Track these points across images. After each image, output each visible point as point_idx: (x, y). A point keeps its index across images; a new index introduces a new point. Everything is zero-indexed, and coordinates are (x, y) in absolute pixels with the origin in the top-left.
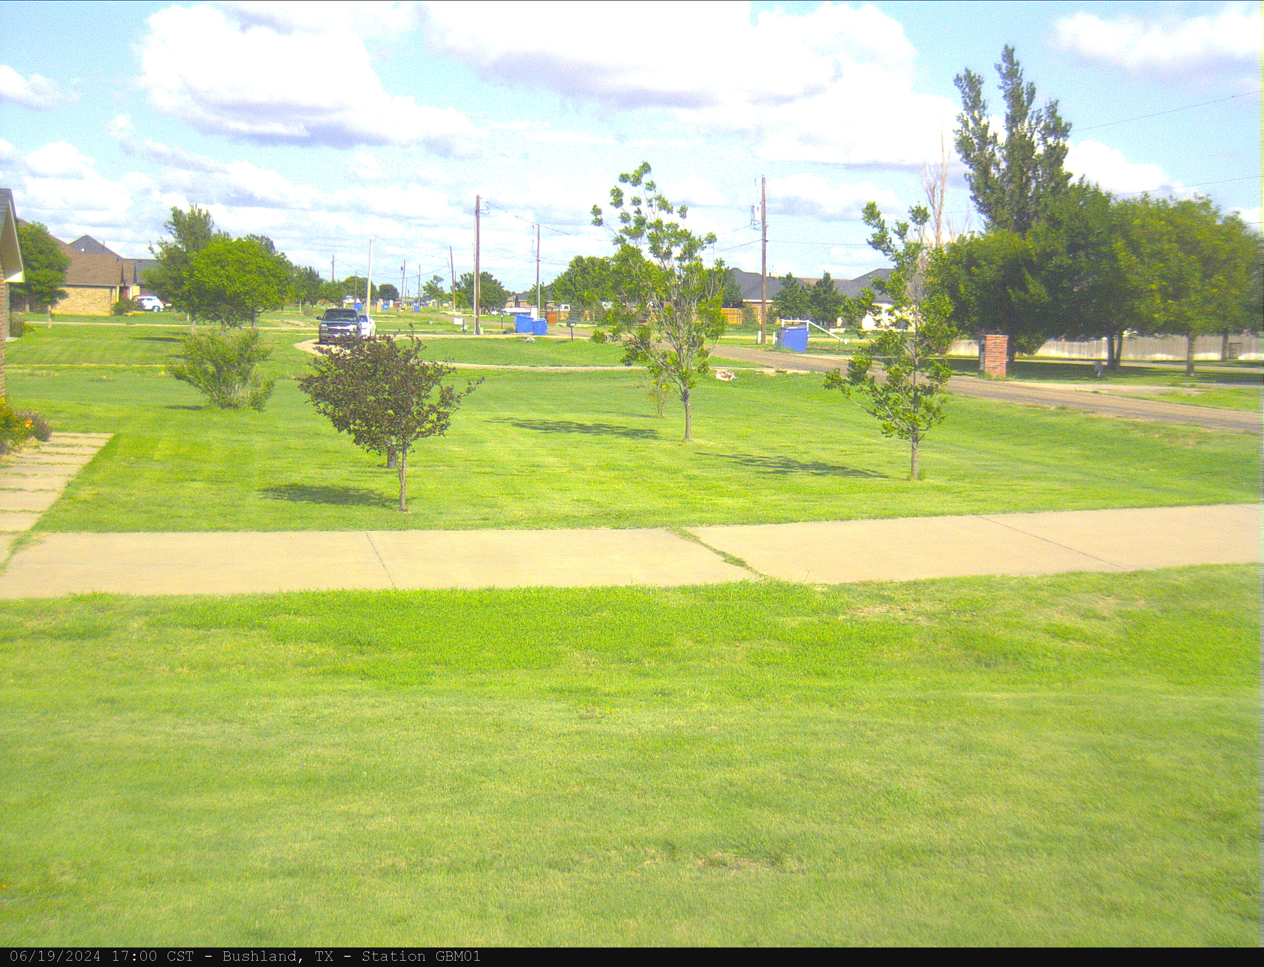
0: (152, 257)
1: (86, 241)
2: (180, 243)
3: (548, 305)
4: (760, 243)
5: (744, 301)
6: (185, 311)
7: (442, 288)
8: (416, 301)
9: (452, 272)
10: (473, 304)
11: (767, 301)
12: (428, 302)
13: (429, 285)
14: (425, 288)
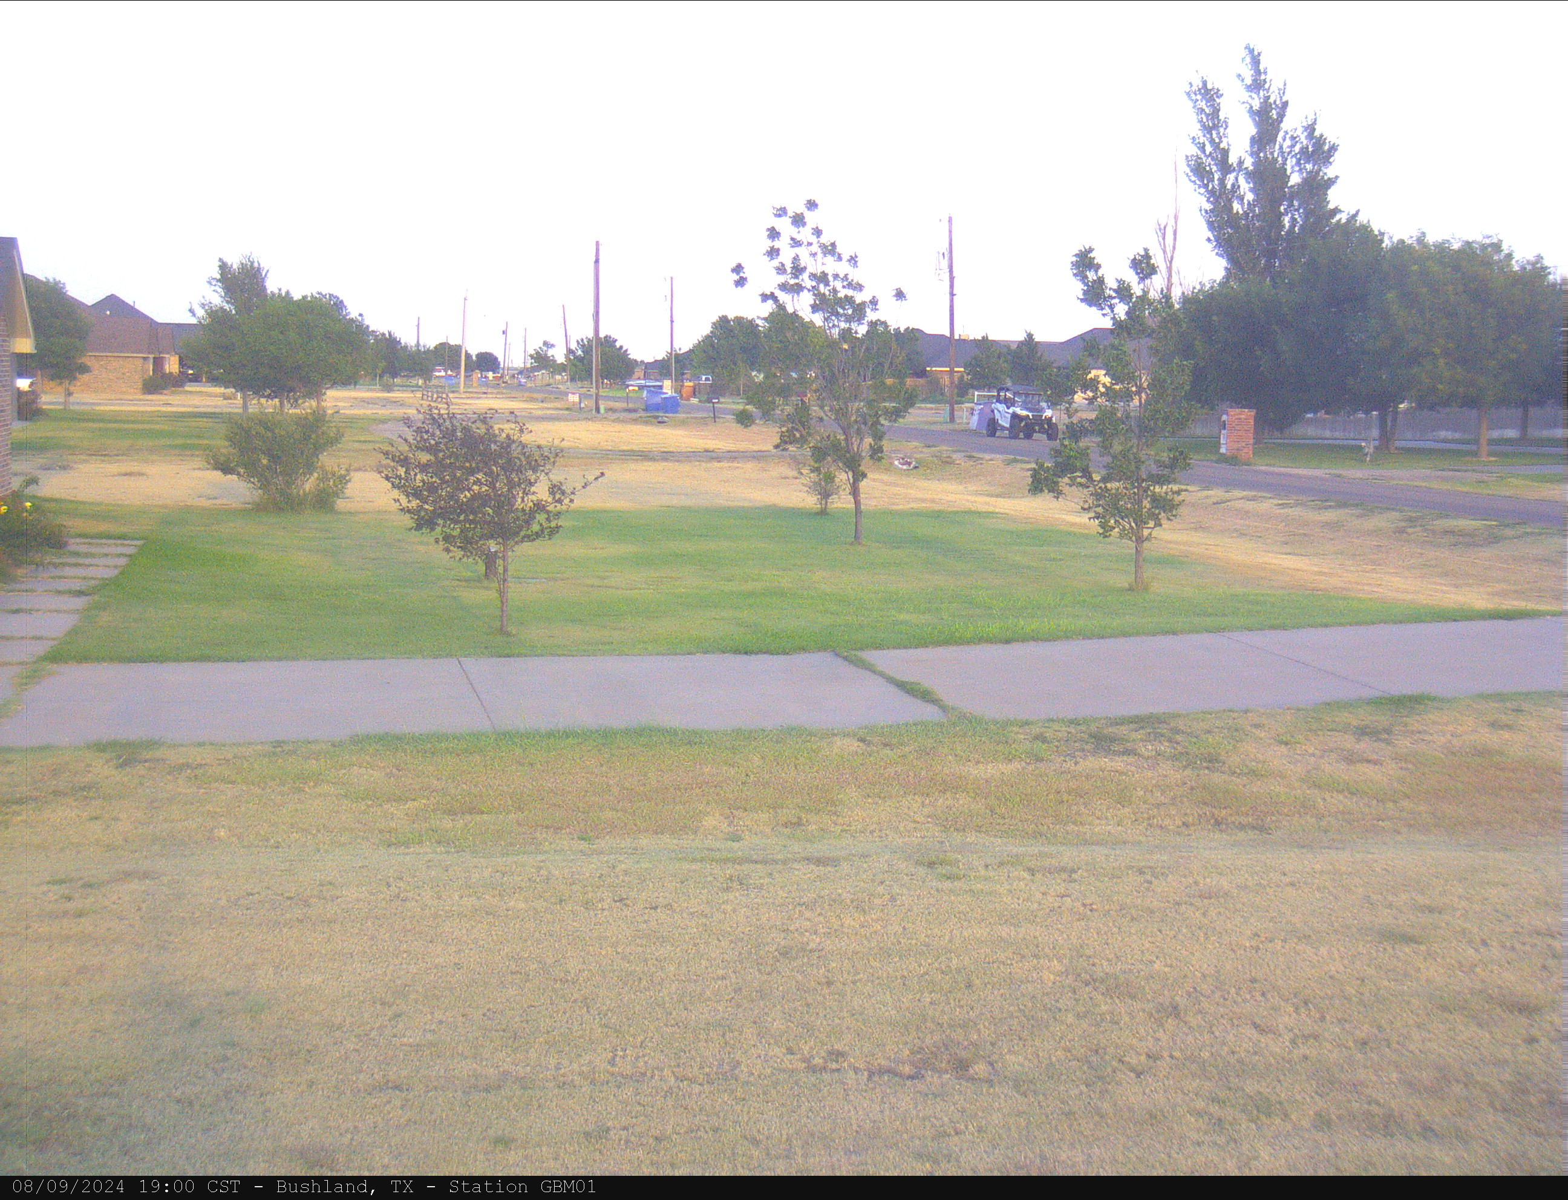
0: (194, 321)
1: (112, 301)
2: (228, 302)
3: (685, 376)
4: (948, 296)
5: (928, 369)
6: (234, 387)
7: (553, 356)
8: (521, 372)
9: (566, 336)
10: (591, 375)
11: (956, 369)
12: (536, 374)
13: (537, 353)
14: (532, 356)
